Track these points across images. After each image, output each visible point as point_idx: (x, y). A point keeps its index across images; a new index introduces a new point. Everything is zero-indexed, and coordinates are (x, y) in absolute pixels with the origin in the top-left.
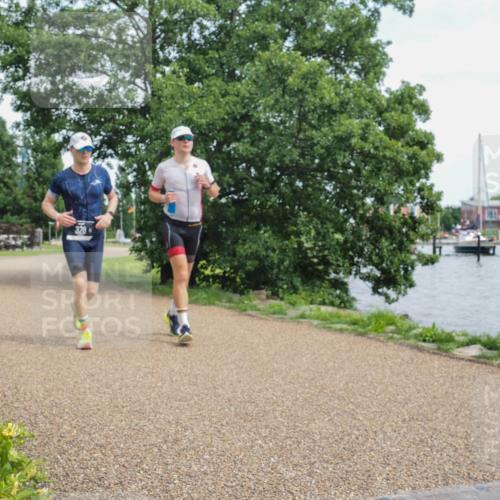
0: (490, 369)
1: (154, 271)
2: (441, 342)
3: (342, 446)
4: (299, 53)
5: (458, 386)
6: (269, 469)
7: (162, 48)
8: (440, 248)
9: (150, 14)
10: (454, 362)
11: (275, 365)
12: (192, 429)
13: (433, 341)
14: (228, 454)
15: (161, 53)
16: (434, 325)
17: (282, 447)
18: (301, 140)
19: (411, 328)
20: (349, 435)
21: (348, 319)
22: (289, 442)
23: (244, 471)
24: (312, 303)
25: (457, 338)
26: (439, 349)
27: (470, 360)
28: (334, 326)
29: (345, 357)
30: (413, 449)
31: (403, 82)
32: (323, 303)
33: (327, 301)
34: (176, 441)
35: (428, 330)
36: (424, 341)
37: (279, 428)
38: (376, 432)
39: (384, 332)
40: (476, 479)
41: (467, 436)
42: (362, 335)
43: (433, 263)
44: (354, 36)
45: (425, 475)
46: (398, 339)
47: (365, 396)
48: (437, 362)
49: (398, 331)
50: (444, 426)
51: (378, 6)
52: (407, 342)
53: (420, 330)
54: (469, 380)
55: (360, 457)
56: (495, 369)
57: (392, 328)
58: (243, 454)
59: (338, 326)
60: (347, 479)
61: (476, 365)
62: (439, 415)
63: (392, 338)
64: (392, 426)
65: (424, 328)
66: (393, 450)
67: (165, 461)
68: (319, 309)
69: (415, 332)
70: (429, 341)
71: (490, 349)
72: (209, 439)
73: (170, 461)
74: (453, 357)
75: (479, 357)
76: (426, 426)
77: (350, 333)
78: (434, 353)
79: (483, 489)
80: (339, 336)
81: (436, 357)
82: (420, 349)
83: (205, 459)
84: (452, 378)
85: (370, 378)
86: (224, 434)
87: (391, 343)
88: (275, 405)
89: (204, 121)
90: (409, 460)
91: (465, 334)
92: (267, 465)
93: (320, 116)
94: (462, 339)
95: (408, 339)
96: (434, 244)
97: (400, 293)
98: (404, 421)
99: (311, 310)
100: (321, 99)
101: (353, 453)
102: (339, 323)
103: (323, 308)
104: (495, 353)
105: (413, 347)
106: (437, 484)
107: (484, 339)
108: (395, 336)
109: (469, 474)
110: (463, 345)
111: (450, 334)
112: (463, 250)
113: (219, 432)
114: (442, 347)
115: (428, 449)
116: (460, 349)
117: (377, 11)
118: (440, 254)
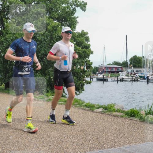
0: (105, 115)
1: (2, 85)
2: (91, 107)
3: (60, 140)
4: (52, 19)
5: (95, 120)
6: (36, 148)
7: (7, 14)
8: (92, 79)
9: (3, 3)
10: (94, 113)
12: (12, 136)
13: (89, 107)
14: (23, 144)
15: (6, 16)
16: (89, 102)
17: (41, 141)
18: (51, 45)
19: (82, 103)
20: (62, 136)
21: (64, 100)
22: (43, 139)
23: (28, 149)
24: (53, 96)
25: (96, 106)
26: (90, 109)
27: (99, 113)
28: (59, 102)
30: (81, 140)
31: (82, 30)
34: (6, 140)
35: (87, 104)
36: (86, 107)
38: (70, 135)
39: (74, 104)
40: (99, 149)
41: (97, 136)
43: (90, 84)
44: (68, 15)
45: (84, 148)
46: (78, 107)
48: (89, 113)
49: (79, 104)
50: (91, 133)
51: (75, 7)
52: (81, 107)
53: (85, 104)
54: (99, 119)
56: (106, 115)
57: (77, 103)
58: (28, 143)
59: (61, 103)
60: (61, 150)
61: (101, 114)
62: (89, 130)
63: (76, 106)
64: (75, 133)
65: (86, 103)
66: (75, 140)
67: (3, 146)
69: (83, 104)
70: (88, 107)
71: (105, 109)
72: (17, 139)
73: (4, 147)
74: (95, 112)
75: (102, 112)
76: (85, 133)
77: (64, 105)
78: (89, 111)
79: (101, 152)
80: (61, 106)
82: (85, 110)
84: (94, 118)
87: (76, 108)
90: (80, 144)
91: (98, 105)
92: (36, 147)
93: (57, 39)
94: (97, 106)
95: (81, 106)
96: (90, 78)
97: (80, 92)
98: (79, 132)
99: (52, 97)
100: (58, 34)
101: (63, 142)
102: (61, 102)
104: (107, 110)
105: (82, 109)
106: (88, 151)
107: (103, 106)
108: (78, 105)
109: (97, 147)
110: (97, 108)
111: (94, 105)
112: (99, 80)
113: (21, 136)
114: (92, 109)
115: (85, 140)
116: (96, 110)
117: (75, 8)
118: (92, 81)
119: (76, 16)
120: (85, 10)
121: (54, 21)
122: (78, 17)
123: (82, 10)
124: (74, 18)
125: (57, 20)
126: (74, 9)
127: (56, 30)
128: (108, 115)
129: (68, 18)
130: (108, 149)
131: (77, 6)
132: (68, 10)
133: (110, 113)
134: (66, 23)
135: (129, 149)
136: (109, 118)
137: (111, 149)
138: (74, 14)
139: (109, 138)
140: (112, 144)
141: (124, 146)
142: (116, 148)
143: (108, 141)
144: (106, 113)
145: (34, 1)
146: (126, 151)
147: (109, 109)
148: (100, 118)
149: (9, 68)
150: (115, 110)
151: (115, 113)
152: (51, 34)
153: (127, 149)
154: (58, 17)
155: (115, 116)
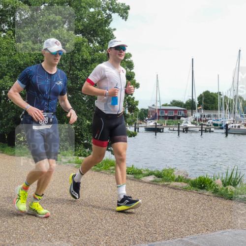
0: (158, 187)
2: (136, 174)
3: (85, 227)
5: (143, 195)
8: (138, 128)
10: (141, 184)
11: (54, 187)
13: (132, 174)
14: (25, 234)
16: (133, 166)
17: (54, 229)
18: (71, 74)
20: (89, 221)
22: (58, 226)
25: (143, 172)
26: (135, 177)
27: (149, 183)
29: (89, 182)
30: (120, 227)
32: (80, 155)
33: (82, 154)
35: (130, 169)
36: (128, 174)
37: (53, 219)
38: (102, 219)
39: (109, 170)
40: (148, 241)
41: (146, 220)
42: (98, 171)
43: (134, 136)
44: (99, 26)
45: (124, 240)
47: (98, 202)
48: (133, 184)
51: (111, 13)
54: (148, 192)
55: (93, 232)
56: (161, 187)
57: (113, 167)
58: (33, 233)
60: (86, 244)
61: (152, 185)
63: (113, 172)
64: (110, 216)
65: (128, 167)
66: (110, 228)
68: (78, 158)
70: (130, 174)
71: (159, 177)
72: (16, 226)
74: (142, 182)
75: (153, 181)
77: (93, 170)
78: (132, 180)
81: (133, 182)
83: (13, 237)
84: (140, 192)
85: (101, 193)
86: (24, 223)
87: (112, 175)
88: (52, 207)
89: (22, 62)
90: (117, 233)
91: (147, 170)
92: (46, 238)
93: (81, 64)
94: (146, 172)
96: (135, 126)
101: (90, 230)
103: (80, 158)
104: (161, 179)
107: (156, 173)
109: (145, 238)
110: (146, 176)
111: (140, 170)
112: (149, 130)
113: (22, 222)
114: (136, 177)
115: (127, 227)
116: (144, 178)
117: (110, 15)
118: (138, 132)
119: (112, 28)
120: (126, 18)
121: (77, 35)
122: (115, 29)
123: (121, 18)
124: (109, 31)
125: (81, 34)
126: (109, 17)
127: (79, 50)
128: (164, 186)
129: (99, 31)
130: (163, 242)
131: (114, 12)
132: (100, 17)
133: (166, 183)
134: (95, 38)
135: (196, 240)
136: (165, 192)
137: (168, 241)
138: (109, 23)
139: (165, 224)
140: (169, 232)
141: (188, 236)
142: (176, 240)
143: (163, 229)
144: (160, 184)
145: (44, 3)
146: (192, 244)
147: (165, 177)
148: (151, 191)
149: (4, 110)
150: (175, 179)
151: (173, 184)
152: (71, 56)
153: (193, 241)
154: (82, 29)
155: (174, 188)
